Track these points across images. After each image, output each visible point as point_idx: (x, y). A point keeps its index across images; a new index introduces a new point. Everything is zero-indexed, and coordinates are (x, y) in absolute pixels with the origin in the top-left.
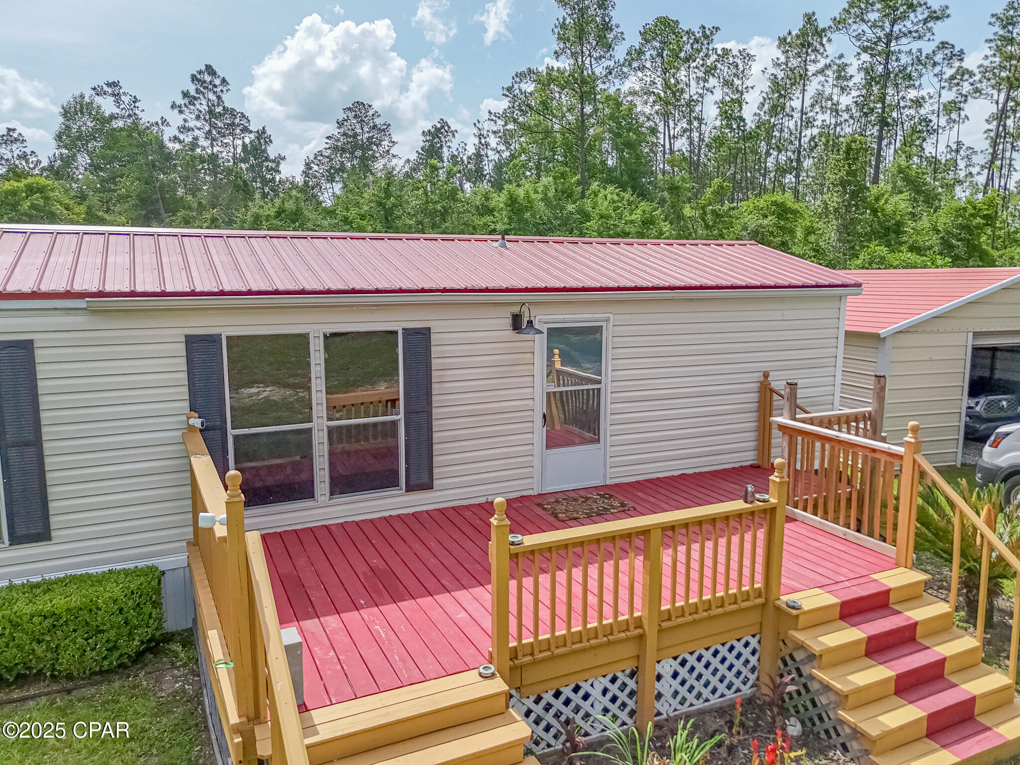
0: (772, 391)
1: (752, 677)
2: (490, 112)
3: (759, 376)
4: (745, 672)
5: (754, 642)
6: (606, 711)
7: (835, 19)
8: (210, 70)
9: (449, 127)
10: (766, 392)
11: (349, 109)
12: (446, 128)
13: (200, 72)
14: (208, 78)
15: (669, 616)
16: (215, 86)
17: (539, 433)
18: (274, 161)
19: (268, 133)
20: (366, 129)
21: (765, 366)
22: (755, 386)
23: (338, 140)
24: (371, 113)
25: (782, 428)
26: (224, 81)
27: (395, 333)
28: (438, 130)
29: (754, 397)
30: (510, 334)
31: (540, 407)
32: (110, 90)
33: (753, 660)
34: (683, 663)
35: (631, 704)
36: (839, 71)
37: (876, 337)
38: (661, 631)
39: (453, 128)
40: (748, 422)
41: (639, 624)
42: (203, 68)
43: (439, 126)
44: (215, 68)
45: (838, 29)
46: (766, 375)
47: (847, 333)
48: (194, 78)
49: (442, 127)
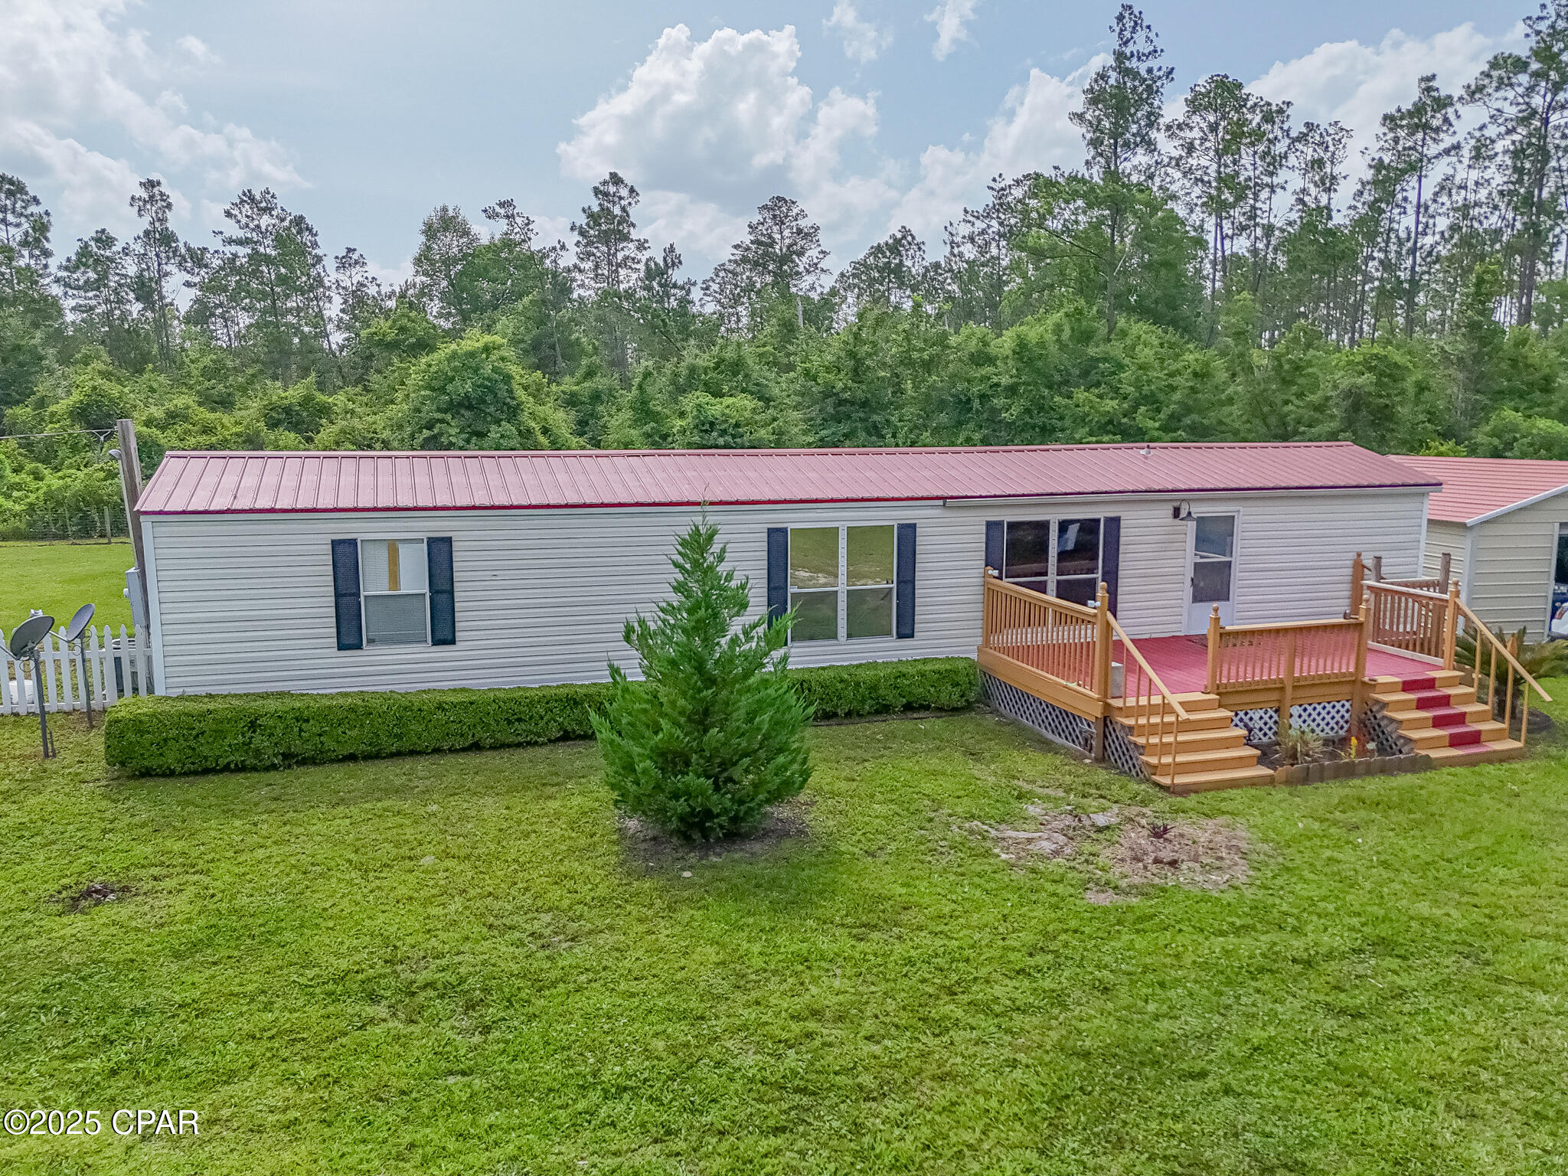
0: (1364, 567)
1: (1346, 726)
2: (966, 211)
3: (1353, 556)
4: (1342, 722)
5: (1348, 706)
6: (1261, 729)
7: (1469, 87)
8: (616, 179)
9: (913, 238)
10: (1359, 568)
11: (765, 207)
12: (909, 238)
13: (605, 183)
14: (612, 189)
15: (1298, 679)
16: (621, 198)
17: (1189, 591)
18: (682, 288)
19: (678, 252)
20: (786, 233)
21: (1358, 548)
22: (1350, 563)
23: (748, 249)
24: (795, 211)
25: (1370, 588)
26: (632, 190)
27: (1098, 521)
28: (898, 241)
29: (1349, 571)
30: (1171, 520)
31: (1190, 573)
32: (502, 211)
33: (1347, 716)
34: (1305, 710)
35: (1275, 728)
36: (1477, 149)
37: (1463, 526)
38: (1294, 687)
39: (918, 240)
40: (1344, 591)
41: (1281, 681)
42: (607, 178)
43: (899, 235)
44: (620, 175)
45: (1473, 100)
46: (1359, 555)
47: (1430, 521)
48: (596, 191)
49: (904, 237)
